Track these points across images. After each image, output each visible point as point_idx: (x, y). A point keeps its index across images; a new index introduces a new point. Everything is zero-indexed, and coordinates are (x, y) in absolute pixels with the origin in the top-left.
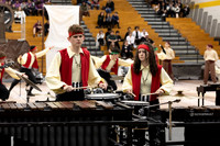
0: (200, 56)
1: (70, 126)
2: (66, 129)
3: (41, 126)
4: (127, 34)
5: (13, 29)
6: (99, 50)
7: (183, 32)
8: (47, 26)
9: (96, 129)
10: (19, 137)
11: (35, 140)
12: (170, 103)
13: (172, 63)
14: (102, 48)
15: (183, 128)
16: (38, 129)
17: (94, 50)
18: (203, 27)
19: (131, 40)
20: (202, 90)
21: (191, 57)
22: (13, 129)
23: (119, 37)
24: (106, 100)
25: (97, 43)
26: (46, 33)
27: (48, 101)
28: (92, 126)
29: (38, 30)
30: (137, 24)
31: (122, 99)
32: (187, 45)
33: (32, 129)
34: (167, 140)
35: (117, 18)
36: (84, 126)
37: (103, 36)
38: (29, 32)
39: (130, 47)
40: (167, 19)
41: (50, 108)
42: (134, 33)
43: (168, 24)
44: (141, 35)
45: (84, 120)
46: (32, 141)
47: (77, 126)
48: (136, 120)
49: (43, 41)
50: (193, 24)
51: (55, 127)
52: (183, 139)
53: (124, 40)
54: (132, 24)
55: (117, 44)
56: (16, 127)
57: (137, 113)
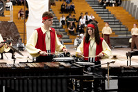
0: (128, 32)
1: (42, 79)
2: (39, 81)
3: (23, 79)
4: (80, 18)
5: (4, 14)
6: (62, 28)
7: (117, 16)
8: (27, 12)
9: (59, 81)
10: (9, 87)
11: (19, 88)
12: (108, 63)
13: (110, 37)
14: (64, 26)
15: (117, 80)
16: (21, 81)
17: (58, 28)
18: (130, 13)
19: (83, 21)
20: (130, 55)
21: (123, 32)
22: (4, 81)
23: (75, 20)
24: (66, 62)
25: (61, 24)
26: (27, 17)
27: (28, 62)
28: (57, 79)
29: (21, 15)
30: (87, 10)
31: (77, 61)
32: (120, 24)
33: (17, 81)
34: (106, 88)
35: (73, 7)
36: (52, 79)
37: (64, 19)
38: (15, 16)
39: (83, 26)
40: (107, 8)
41: (29, 67)
42: (85, 17)
43: (108, 11)
44: (90, 18)
45: (51, 75)
46: (17, 89)
47: (46, 79)
48: (86, 75)
49: (25, 22)
50: (124, 11)
51: (32, 79)
52: (117, 88)
53: (78, 21)
54: (83, 11)
55: (73, 24)
56: (6, 80)
57: (87, 70)
